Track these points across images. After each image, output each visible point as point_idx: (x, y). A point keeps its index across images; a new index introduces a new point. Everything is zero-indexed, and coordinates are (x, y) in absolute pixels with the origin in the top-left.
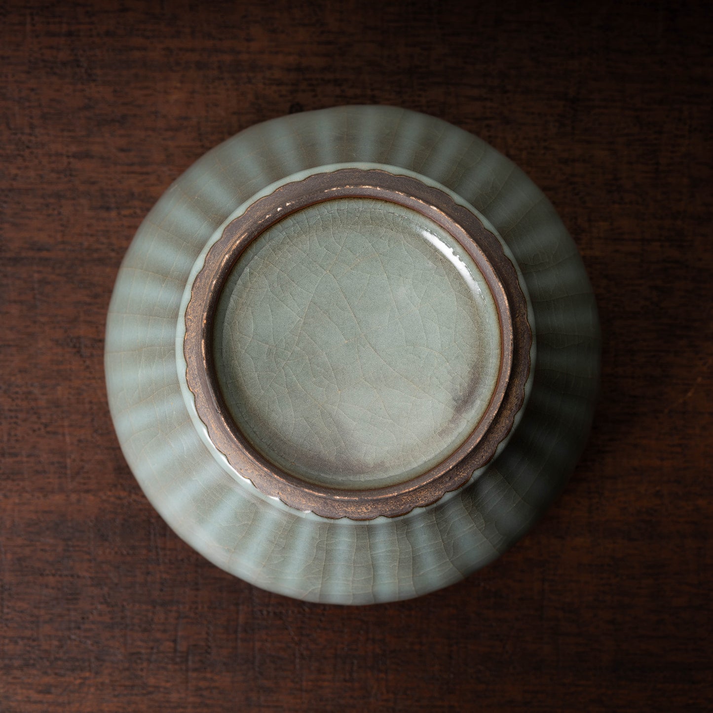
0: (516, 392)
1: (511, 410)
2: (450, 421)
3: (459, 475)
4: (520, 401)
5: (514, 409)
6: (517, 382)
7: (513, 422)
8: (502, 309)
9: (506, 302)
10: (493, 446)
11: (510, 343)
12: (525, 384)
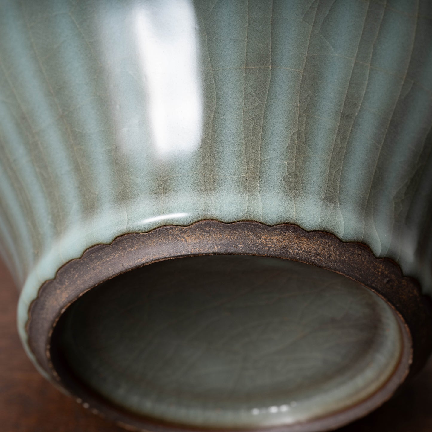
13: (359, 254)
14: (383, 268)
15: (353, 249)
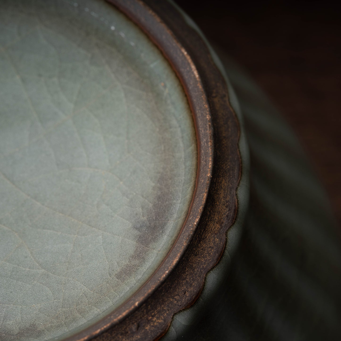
0: (225, 198)
1: (220, 222)
2: (132, 257)
3: (151, 321)
4: (233, 211)
5: (225, 222)
6: (224, 183)
7: (226, 242)
8: (191, 85)
9: (196, 73)
10: (200, 277)
11: (208, 125)
12: (237, 188)
13: (185, 293)
14: (155, 324)
15: (194, 286)
